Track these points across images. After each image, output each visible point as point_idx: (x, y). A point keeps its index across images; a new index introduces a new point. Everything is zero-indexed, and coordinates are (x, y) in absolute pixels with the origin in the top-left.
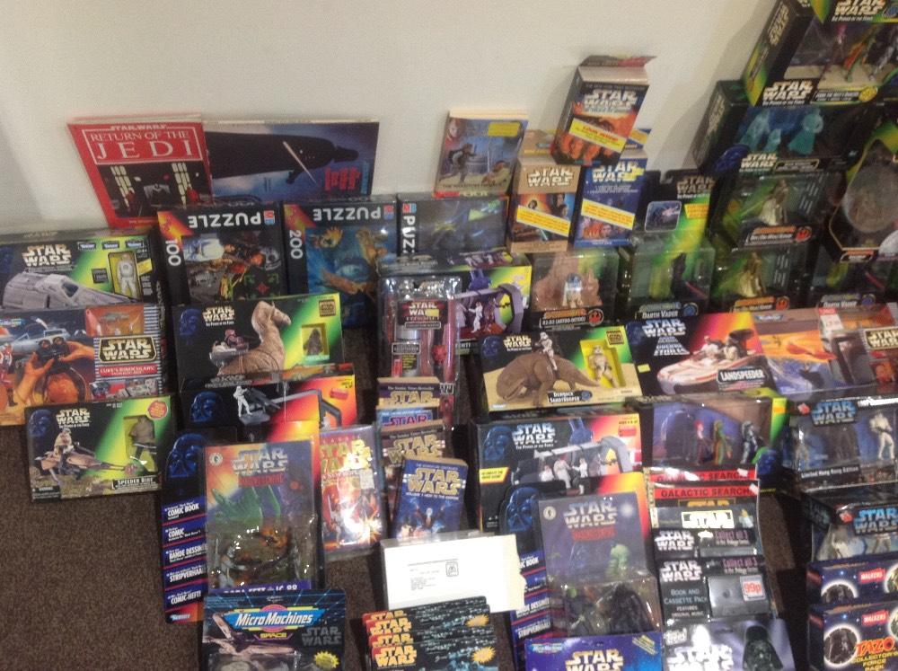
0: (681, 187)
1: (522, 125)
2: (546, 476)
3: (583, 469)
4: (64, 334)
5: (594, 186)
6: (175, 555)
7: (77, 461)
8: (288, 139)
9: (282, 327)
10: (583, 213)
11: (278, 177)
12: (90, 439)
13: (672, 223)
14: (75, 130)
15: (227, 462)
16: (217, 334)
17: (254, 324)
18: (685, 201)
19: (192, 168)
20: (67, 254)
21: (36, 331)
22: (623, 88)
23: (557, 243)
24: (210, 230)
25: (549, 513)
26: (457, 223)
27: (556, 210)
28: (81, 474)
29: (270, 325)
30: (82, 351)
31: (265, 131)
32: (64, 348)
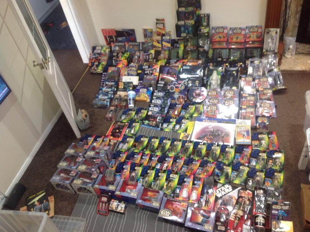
0: (179, 42)
1: (152, 30)
2: (146, 72)
3: (151, 72)
4: (98, 56)
5: (164, 39)
6: (103, 78)
7: (96, 68)
8: (124, 31)
9: (122, 56)
10: (163, 44)
11: (124, 38)
12: (97, 66)
13: (179, 48)
14: (102, 30)
15: (111, 69)
16: (114, 56)
17: (119, 55)
18: (180, 44)
19: (115, 36)
20: (101, 48)
21: (95, 55)
22: (161, 23)
23: (160, 48)
24: (117, 45)
25: (145, 76)
26: (147, 45)
27: (159, 43)
28: (96, 70)
29: (120, 56)
30: (100, 58)
31: (122, 30)
32: (98, 57)
